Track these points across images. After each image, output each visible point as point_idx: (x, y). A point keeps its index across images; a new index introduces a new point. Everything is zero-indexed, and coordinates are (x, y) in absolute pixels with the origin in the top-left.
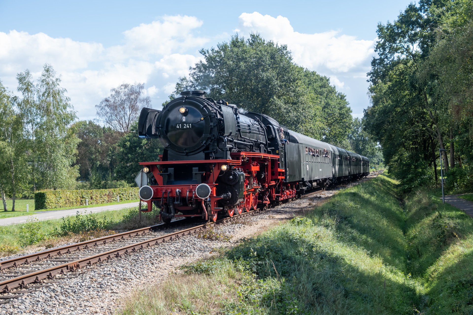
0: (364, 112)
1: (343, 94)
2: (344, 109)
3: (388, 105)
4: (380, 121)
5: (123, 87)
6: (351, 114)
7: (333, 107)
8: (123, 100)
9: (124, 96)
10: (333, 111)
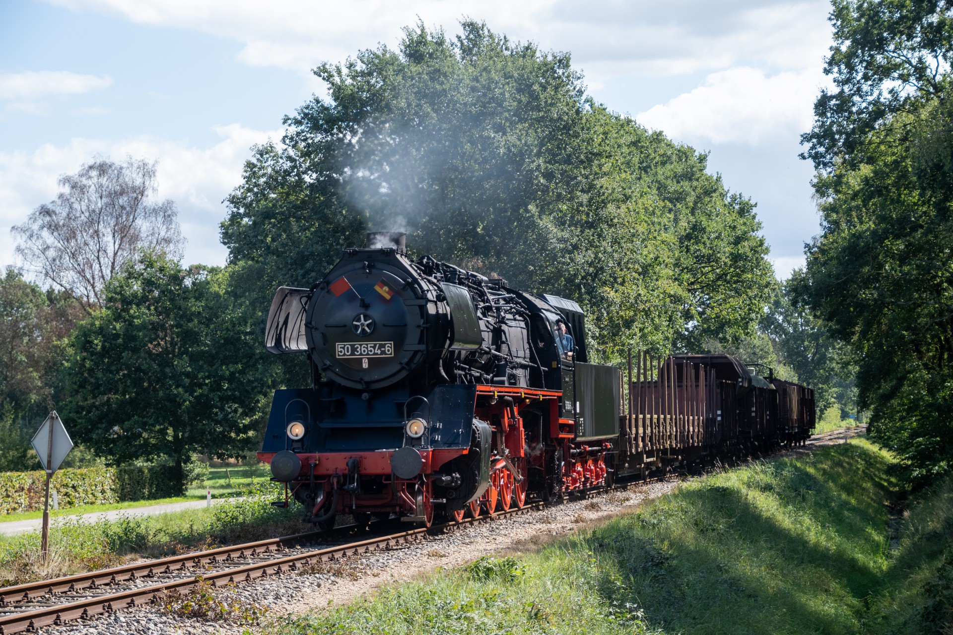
5: (94, 173)
8: (94, 211)
9: (99, 200)
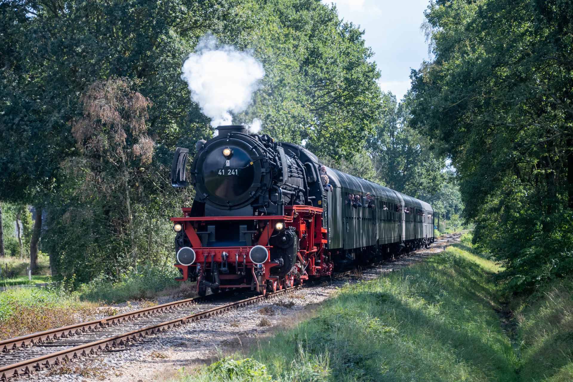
0: (411, 77)
1: (355, 27)
2: (359, 69)
3: (477, 59)
4: (453, 102)
6: (377, 81)
7: (329, 61)
10: (328, 72)
